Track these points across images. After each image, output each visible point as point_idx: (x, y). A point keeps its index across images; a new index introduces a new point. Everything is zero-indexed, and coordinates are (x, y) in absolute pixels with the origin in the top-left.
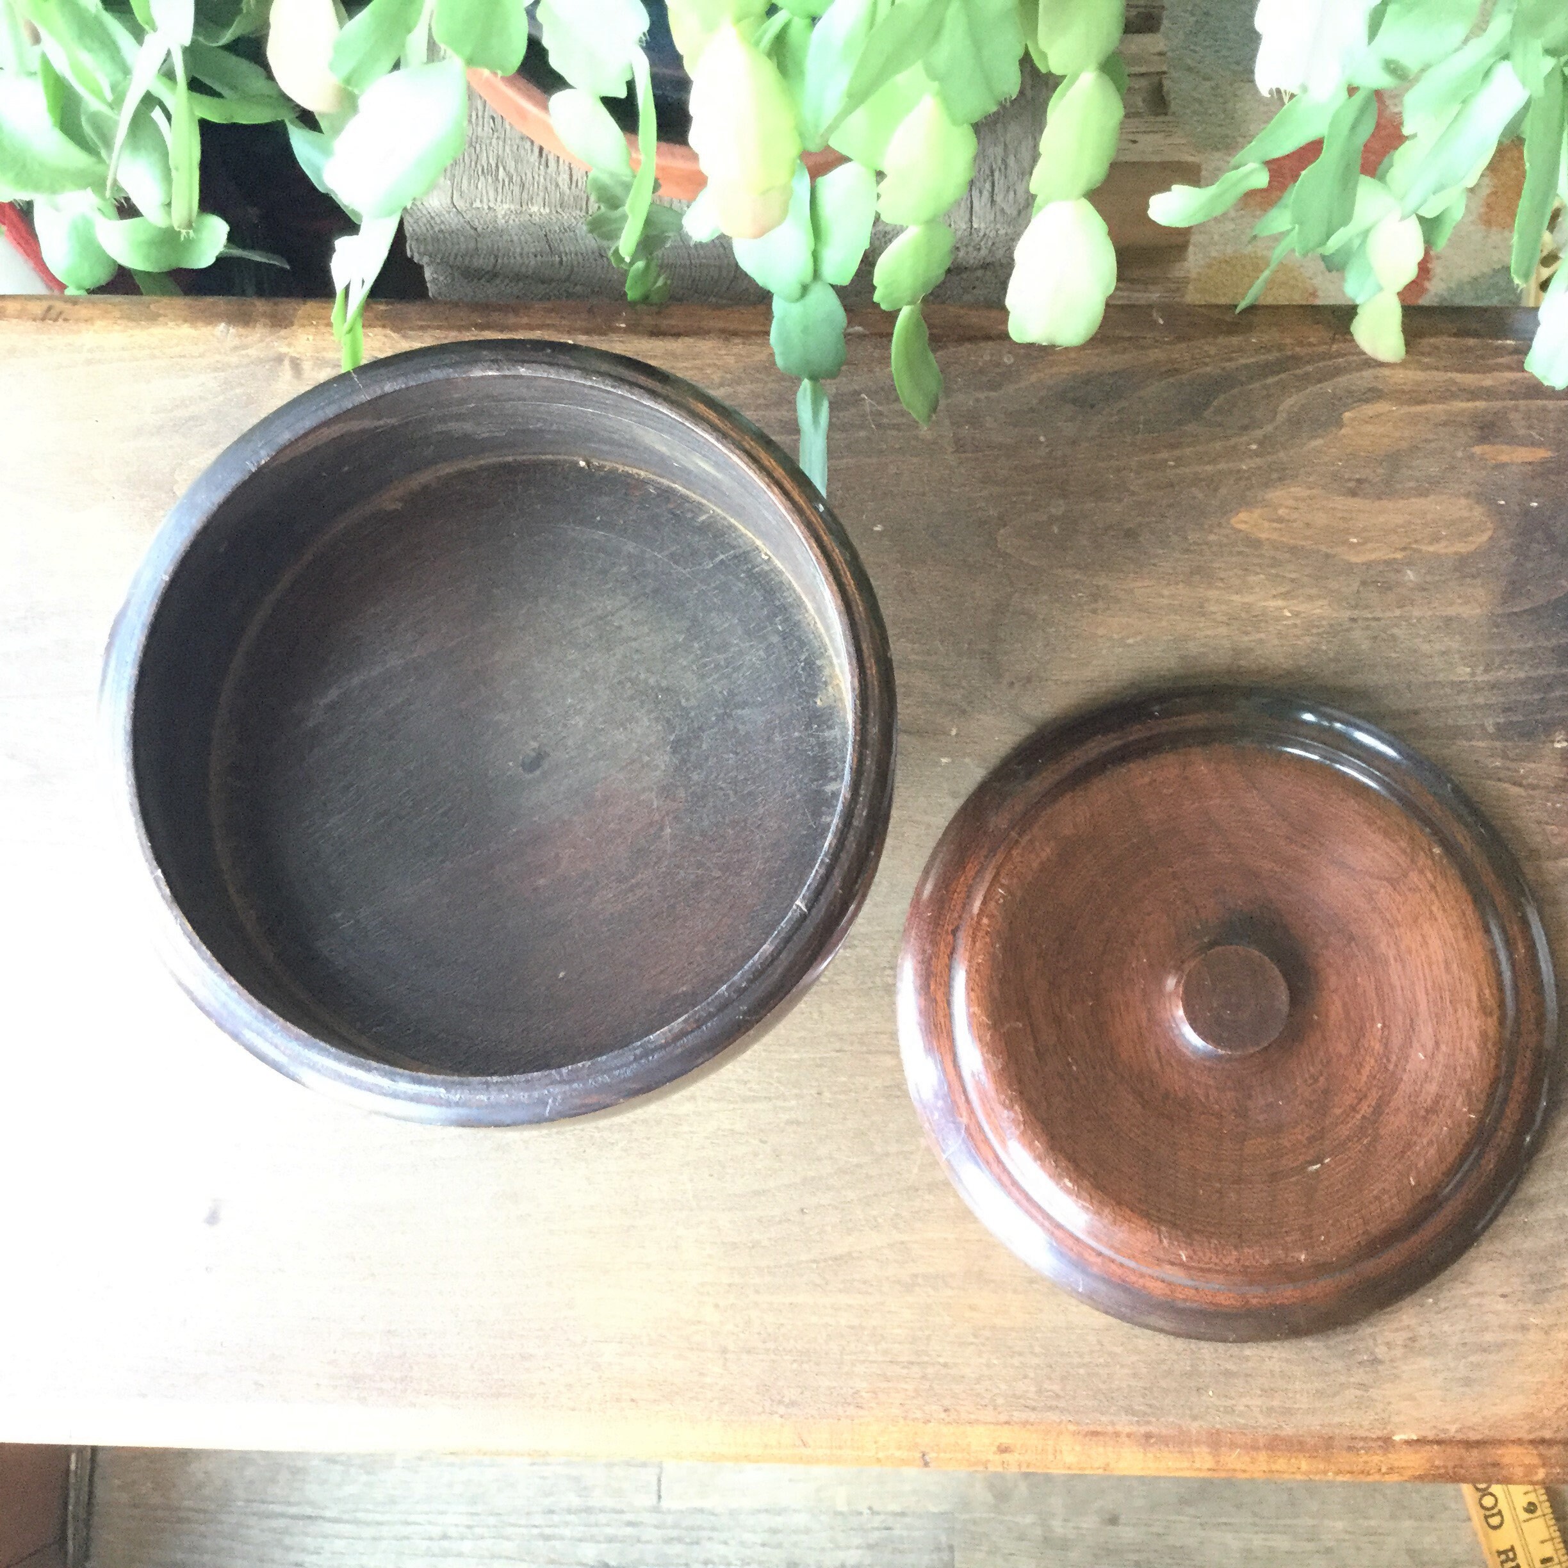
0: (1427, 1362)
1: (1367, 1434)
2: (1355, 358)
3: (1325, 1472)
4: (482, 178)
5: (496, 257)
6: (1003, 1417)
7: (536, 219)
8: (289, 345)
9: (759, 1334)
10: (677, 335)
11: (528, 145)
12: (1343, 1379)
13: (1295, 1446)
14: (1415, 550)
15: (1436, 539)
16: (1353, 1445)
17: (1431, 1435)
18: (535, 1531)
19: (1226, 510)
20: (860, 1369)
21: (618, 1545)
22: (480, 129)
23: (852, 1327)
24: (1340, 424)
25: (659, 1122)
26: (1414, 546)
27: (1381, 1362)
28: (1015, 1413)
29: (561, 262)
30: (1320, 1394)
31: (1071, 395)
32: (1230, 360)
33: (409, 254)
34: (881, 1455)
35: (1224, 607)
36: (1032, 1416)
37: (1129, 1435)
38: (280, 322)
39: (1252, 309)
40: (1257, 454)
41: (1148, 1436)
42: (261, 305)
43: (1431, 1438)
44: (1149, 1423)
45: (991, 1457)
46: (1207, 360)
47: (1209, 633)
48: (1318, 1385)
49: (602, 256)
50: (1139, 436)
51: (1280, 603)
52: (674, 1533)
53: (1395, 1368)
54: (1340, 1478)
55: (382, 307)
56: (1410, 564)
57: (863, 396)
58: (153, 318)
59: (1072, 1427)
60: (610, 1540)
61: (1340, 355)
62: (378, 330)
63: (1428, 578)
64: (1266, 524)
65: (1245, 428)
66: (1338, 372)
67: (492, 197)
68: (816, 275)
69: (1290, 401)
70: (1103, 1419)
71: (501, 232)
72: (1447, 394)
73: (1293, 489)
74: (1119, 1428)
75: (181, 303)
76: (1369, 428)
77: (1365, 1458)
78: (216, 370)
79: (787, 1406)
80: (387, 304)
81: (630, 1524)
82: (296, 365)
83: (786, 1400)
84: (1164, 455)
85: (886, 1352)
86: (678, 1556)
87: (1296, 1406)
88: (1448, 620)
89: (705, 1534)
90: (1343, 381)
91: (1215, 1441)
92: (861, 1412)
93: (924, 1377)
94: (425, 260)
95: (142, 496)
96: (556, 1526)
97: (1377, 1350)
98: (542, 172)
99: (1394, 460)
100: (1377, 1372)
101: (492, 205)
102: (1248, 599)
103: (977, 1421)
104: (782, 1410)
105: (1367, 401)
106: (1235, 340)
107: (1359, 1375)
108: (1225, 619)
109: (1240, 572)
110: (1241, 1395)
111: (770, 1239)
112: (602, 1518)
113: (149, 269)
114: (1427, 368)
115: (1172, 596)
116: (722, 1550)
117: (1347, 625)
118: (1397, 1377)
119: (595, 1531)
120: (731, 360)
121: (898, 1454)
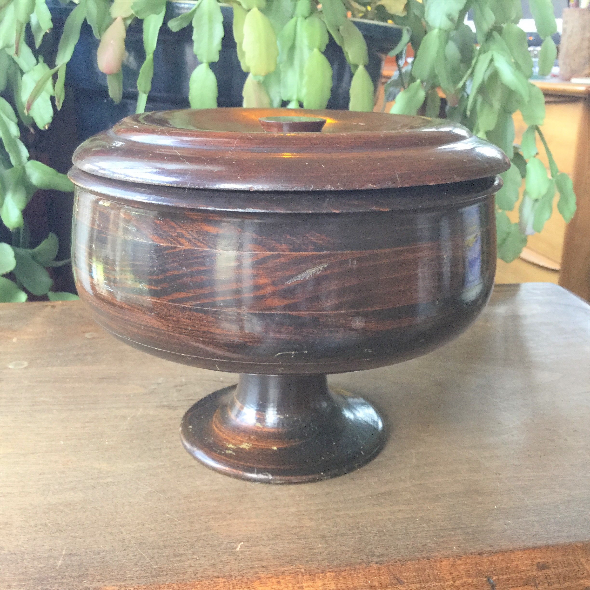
121: (470, 580)
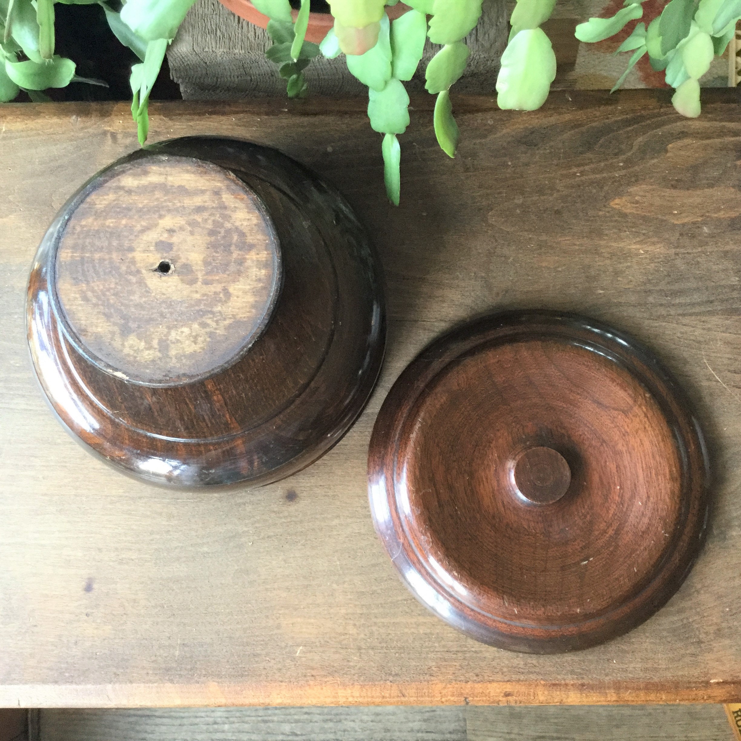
0: (727, 642)
1: (697, 680)
2: (673, 116)
3: (675, 700)
4: (208, 36)
5: (217, 78)
6: (506, 679)
7: (237, 56)
8: (110, 126)
9: (378, 639)
10: (315, 114)
11: (232, 17)
12: (683, 652)
13: (659, 687)
14: (708, 217)
15: (719, 210)
16: (689, 685)
17: (729, 679)
18: (260, 719)
19: (607, 198)
20: (431, 655)
21: (301, 724)
22: (206, 10)
23: (426, 634)
24: (666, 151)
25: (321, 530)
26: (707, 214)
27: (702, 642)
28: (513, 676)
29: (251, 80)
30: (672, 660)
31: (524, 140)
32: (608, 118)
33: (171, 78)
34: (443, 700)
35: (608, 250)
36: (522, 677)
37: (572, 685)
38: (104, 114)
39: (619, 91)
40: (623, 168)
41: (583, 685)
42: (94, 105)
43: (729, 680)
44: (583, 678)
45: (501, 699)
46: (596, 119)
47: (600, 263)
48: (671, 655)
49: (272, 76)
50: (562, 161)
51: (638, 246)
52: (329, 717)
53: (710, 645)
54: (682, 703)
55: (158, 104)
56: (705, 223)
57: (414, 144)
58: (38, 114)
59: (542, 682)
60: (297, 721)
61: (666, 114)
62: (157, 117)
63: (715, 231)
64: (629, 205)
65: (616, 154)
66: (663, 124)
67: (214, 45)
68: (393, 75)
69: (640, 139)
70: (559, 677)
71: (219, 65)
72: (722, 133)
73: (642, 186)
74: (567, 682)
75: (52, 106)
76: (682, 153)
77: (696, 692)
78: (71, 140)
79: (393, 676)
80: (161, 102)
81: (306, 713)
82: (114, 136)
83: (393, 673)
84: (575, 170)
85: (444, 646)
86: (331, 728)
87: (660, 667)
88: (726, 253)
89: (343, 717)
90: (666, 128)
91: (618, 686)
92: (432, 678)
93: (464, 659)
94: (180, 81)
95: (35, 209)
96: (270, 716)
97: (701, 636)
98: (240, 32)
99: (695, 169)
100: (701, 647)
101: (214, 49)
102: (622, 245)
103: (493, 681)
104: (391, 678)
105: (680, 138)
106: (610, 108)
107: (692, 649)
108: (609, 255)
109: (616, 231)
110: (631, 662)
111: (381, 589)
112: (292, 711)
113: (35, 89)
114: (710, 120)
115: (581, 245)
116: (352, 724)
117: (673, 257)
118: (711, 650)
119: (289, 717)
120: (344, 126)
121: (452, 699)
